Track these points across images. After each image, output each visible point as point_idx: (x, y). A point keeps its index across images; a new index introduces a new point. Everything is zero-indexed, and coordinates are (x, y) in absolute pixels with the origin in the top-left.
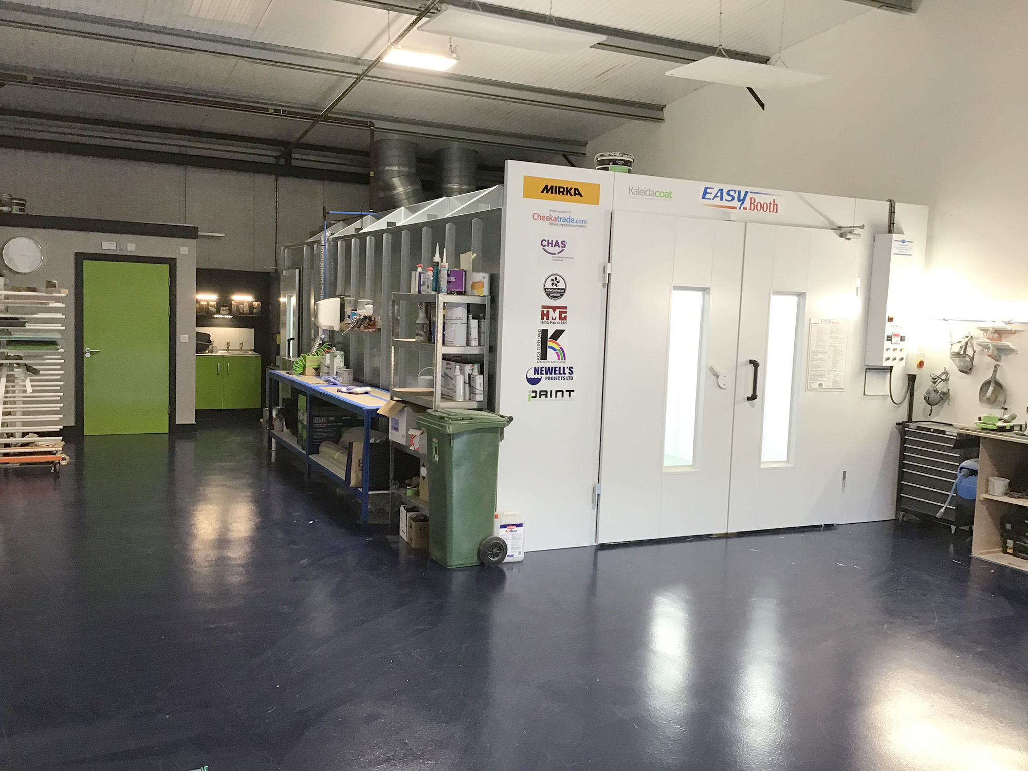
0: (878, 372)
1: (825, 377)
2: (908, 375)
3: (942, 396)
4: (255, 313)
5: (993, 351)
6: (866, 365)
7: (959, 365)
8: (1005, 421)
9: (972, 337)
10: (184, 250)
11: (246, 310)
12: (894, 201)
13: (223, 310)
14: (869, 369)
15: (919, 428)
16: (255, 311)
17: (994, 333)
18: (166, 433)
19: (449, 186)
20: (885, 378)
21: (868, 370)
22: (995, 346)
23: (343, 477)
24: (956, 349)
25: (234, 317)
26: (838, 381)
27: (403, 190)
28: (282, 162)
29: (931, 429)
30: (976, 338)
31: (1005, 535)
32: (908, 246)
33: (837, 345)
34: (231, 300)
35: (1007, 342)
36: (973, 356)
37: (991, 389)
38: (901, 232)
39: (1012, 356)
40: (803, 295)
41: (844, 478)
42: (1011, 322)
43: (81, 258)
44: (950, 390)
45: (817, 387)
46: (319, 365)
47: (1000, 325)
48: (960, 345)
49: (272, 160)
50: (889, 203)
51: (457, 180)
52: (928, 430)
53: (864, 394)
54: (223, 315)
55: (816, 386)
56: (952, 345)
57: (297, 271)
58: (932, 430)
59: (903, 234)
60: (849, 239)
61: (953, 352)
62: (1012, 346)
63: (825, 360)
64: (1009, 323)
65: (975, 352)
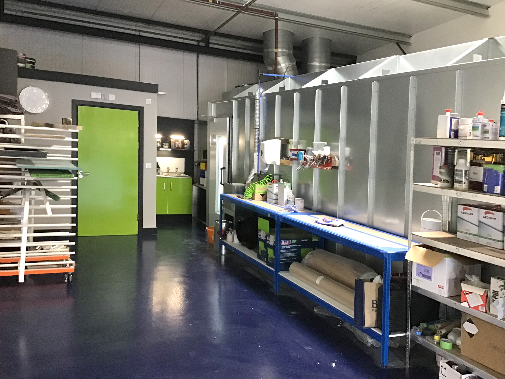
4: (186, 148)
10: (149, 101)
11: (180, 145)
13: (165, 145)
16: (185, 146)
18: (136, 235)
19: (314, 63)
23: (351, 314)
25: (173, 150)
27: (285, 65)
28: (202, 44)
34: (170, 139)
43: (76, 104)
46: (266, 192)
49: (195, 43)
51: (317, 59)
54: (166, 148)
57: (228, 119)
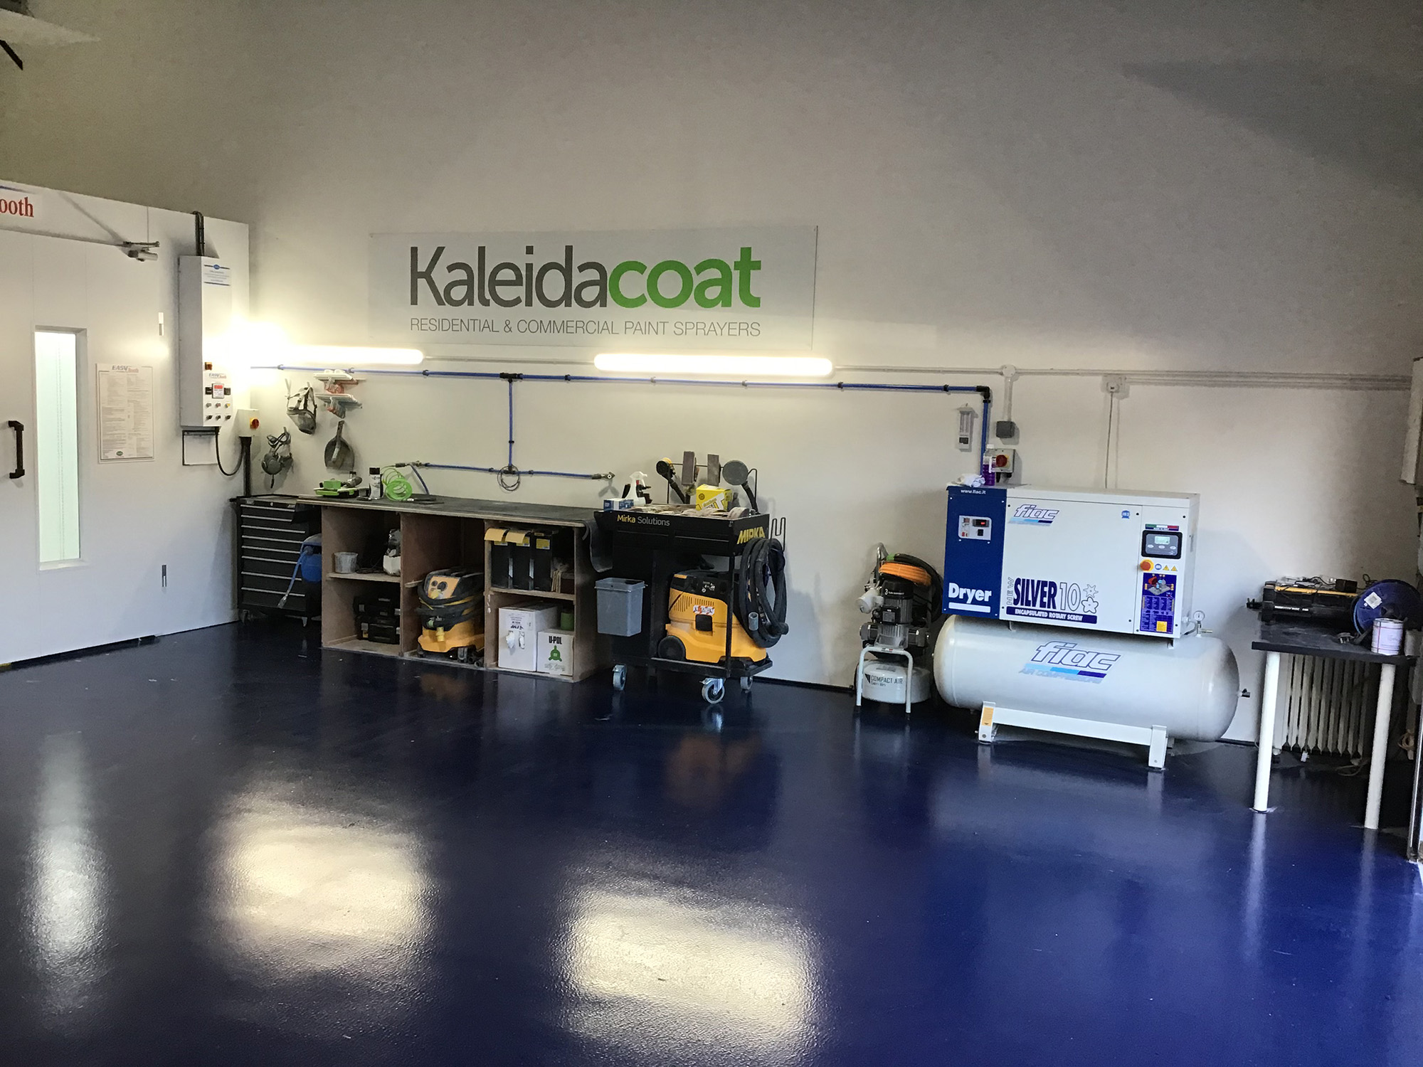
0: (200, 435)
1: (125, 443)
2: (240, 437)
3: (282, 462)
5: (335, 405)
6: (182, 427)
7: (299, 424)
8: (349, 486)
9: (311, 388)
12: (201, 215)
14: (187, 431)
15: (256, 503)
17: (334, 383)
20: (209, 442)
21: (186, 433)
22: (336, 399)
24: (293, 404)
26: (143, 448)
29: (270, 503)
30: (317, 391)
31: (359, 618)
32: (222, 273)
33: (138, 400)
35: (349, 395)
36: (315, 411)
37: (337, 450)
38: (214, 256)
39: (356, 411)
40: (82, 332)
41: (164, 574)
42: (352, 370)
44: (293, 454)
45: (115, 456)
47: (341, 374)
48: (298, 398)
50: (194, 216)
52: (267, 504)
53: (184, 464)
55: (113, 455)
56: (288, 399)
58: (272, 504)
59: (218, 257)
60: (142, 260)
61: (291, 408)
62: (354, 399)
63: (123, 420)
64: (350, 372)
65: (316, 406)
